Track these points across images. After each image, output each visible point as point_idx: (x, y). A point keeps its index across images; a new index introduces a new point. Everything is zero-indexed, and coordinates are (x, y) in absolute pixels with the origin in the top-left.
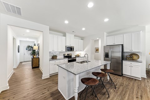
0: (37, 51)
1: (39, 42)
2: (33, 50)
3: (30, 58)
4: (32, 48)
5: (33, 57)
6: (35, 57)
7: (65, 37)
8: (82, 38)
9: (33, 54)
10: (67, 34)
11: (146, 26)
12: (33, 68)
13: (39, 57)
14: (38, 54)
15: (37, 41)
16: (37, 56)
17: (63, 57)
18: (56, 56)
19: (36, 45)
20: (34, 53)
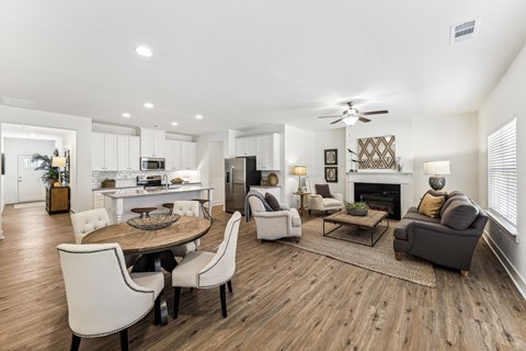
0: (62, 169)
1: (69, 147)
2: (50, 167)
3: (40, 189)
4: (50, 161)
5: (53, 185)
6: (56, 185)
7: (138, 138)
8: (194, 139)
9: (51, 178)
10: (143, 131)
11: (286, 126)
12: (51, 213)
13: (70, 185)
14: (67, 177)
15: (64, 143)
16: (64, 183)
17: (135, 184)
18: (113, 181)
19: (61, 153)
20: (53, 175)
